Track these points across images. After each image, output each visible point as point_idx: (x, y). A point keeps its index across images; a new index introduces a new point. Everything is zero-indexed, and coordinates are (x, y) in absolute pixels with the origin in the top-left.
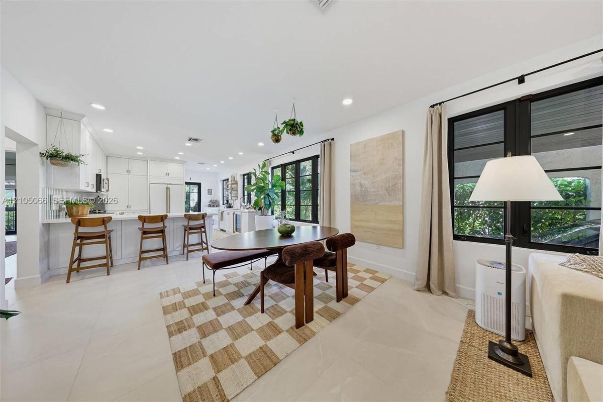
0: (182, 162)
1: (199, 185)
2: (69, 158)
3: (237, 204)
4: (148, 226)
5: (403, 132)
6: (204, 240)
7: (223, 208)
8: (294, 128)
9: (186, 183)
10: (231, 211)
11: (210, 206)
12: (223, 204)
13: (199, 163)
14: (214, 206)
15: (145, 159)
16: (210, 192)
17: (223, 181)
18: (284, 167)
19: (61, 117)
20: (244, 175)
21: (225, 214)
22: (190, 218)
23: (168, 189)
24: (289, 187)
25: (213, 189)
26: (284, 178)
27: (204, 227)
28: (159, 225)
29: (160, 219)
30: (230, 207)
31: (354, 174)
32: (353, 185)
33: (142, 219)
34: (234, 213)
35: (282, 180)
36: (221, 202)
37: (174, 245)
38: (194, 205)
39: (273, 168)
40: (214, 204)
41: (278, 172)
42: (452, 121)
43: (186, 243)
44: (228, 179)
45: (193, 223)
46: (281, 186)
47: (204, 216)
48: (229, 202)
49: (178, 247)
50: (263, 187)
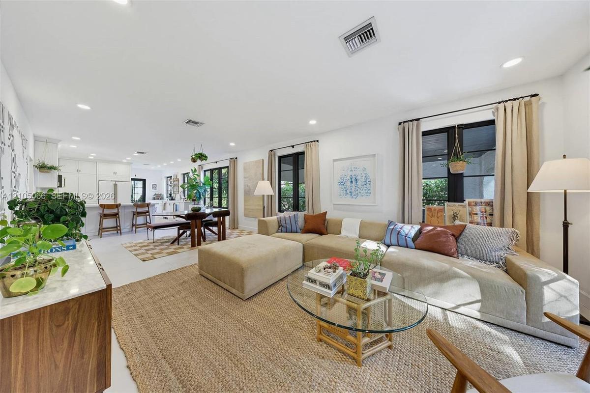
0: (129, 163)
1: (144, 181)
2: (52, 168)
3: (178, 197)
4: (107, 211)
5: (263, 160)
6: (149, 221)
7: (166, 200)
8: (202, 157)
9: (132, 179)
10: (173, 202)
11: (154, 199)
12: (167, 197)
13: (145, 164)
14: (158, 199)
15: (95, 161)
16: (154, 187)
17: (168, 177)
18: (212, 171)
19: (47, 142)
20: (184, 174)
21: (167, 205)
22: (137, 206)
23: (115, 185)
24: (216, 186)
25: (158, 184)
26: (212, 179)
27: (148, 212)
28: (115, 211)
29: (115, 206)
30: (172, 199)
31: (246, 179)
32: (245, 186)
33: (103, 206)
34: (174, 204)
35: (211, 180)
36: (165, 196)
37: (126, 225)
38: (139, 198)
39: (205, 171)
40: (158, 197)
41: (208, 174)
42: (280, 158)
43: (134, 223)
44: (171, 176)
45: (139, 210)
46: (210, 185)
47: (148, 205)
48: (172, 195)
49: (128, 226)
50: (194, 185)
